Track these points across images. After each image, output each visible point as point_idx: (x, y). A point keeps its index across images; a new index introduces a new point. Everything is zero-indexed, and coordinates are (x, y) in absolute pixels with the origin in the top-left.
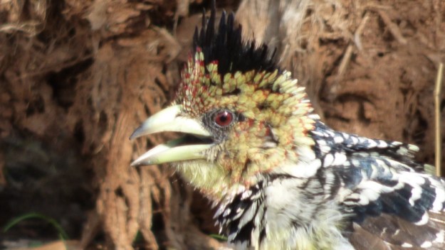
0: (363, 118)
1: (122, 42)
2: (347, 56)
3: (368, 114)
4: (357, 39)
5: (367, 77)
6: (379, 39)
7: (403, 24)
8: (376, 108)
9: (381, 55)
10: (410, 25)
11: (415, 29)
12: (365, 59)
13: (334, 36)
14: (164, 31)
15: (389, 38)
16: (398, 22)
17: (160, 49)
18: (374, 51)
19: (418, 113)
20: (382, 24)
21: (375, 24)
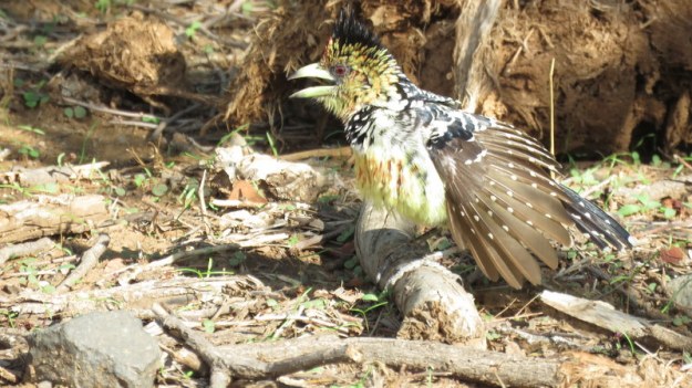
0: (527, 88)
1: (395, 35)
2: (519, 52)
3: (530, 87)
4: (525, 43)
5: (530, 65)
6: (539, 44)
7: (553, 36)
8: (535, 84)
9: (539, 53)
10: (557, 37)
11: (560, 40)
12: (530, 55)
13: (512, 40)
14: (418, 30)
15: (544, 44)
16: (550, 35)
17: (415, 40)
18: (536, 51)
19: (560, 89)
20: (540, 35)
21: (537, 35)
